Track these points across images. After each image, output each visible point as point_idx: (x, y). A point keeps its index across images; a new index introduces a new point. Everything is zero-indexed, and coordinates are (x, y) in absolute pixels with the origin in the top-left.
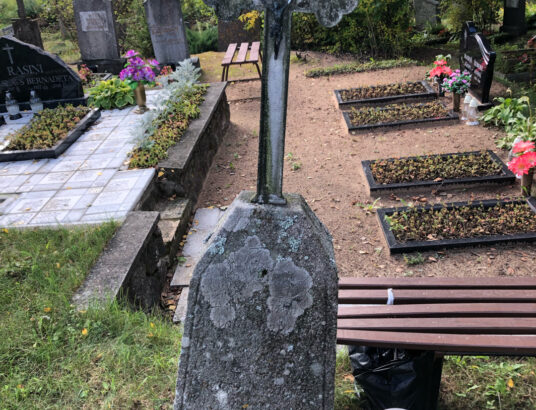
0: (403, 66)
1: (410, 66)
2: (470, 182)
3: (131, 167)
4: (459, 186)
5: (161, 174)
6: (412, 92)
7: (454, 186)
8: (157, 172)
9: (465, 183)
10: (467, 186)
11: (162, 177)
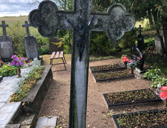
0: (111, 58)
1: (113, 58)
2: (145, 102)
3: (11, 101)
4: (141, 104)
5: (23, 104)
6: (116, 67)
7: (140, 104)
8: (22, 103)
9: (143, 102)
10: (144, 103)
11: (24, 106)
